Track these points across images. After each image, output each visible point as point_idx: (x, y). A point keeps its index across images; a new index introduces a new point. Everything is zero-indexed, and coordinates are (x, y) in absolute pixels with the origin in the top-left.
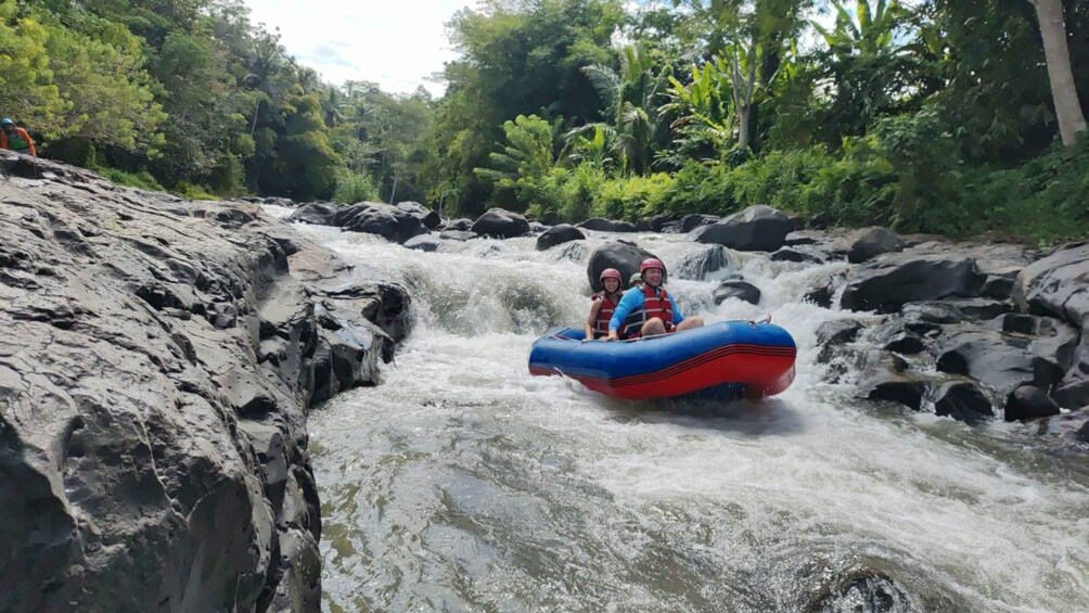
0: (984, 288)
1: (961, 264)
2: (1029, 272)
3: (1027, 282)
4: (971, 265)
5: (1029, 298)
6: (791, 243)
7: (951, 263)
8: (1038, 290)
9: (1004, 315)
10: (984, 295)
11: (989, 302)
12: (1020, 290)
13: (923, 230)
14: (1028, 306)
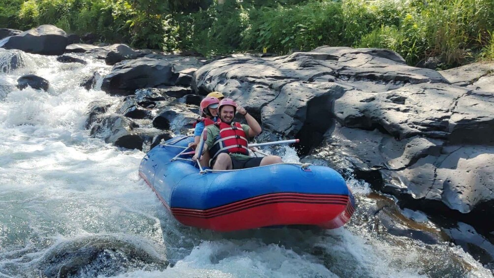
0: (177, 81)
1: (165, 67)
2: (198, 71)
3: (197, 78)
4: (171, 68)
5: (198, 86)
6: (70, 51)
7: (161, 66)
8: (202, 82)
9: (187, 95)
10: (178, 85)
11: (180, 88)
12: (195, 81)
13: (149, 47)
14: (198, 90)
